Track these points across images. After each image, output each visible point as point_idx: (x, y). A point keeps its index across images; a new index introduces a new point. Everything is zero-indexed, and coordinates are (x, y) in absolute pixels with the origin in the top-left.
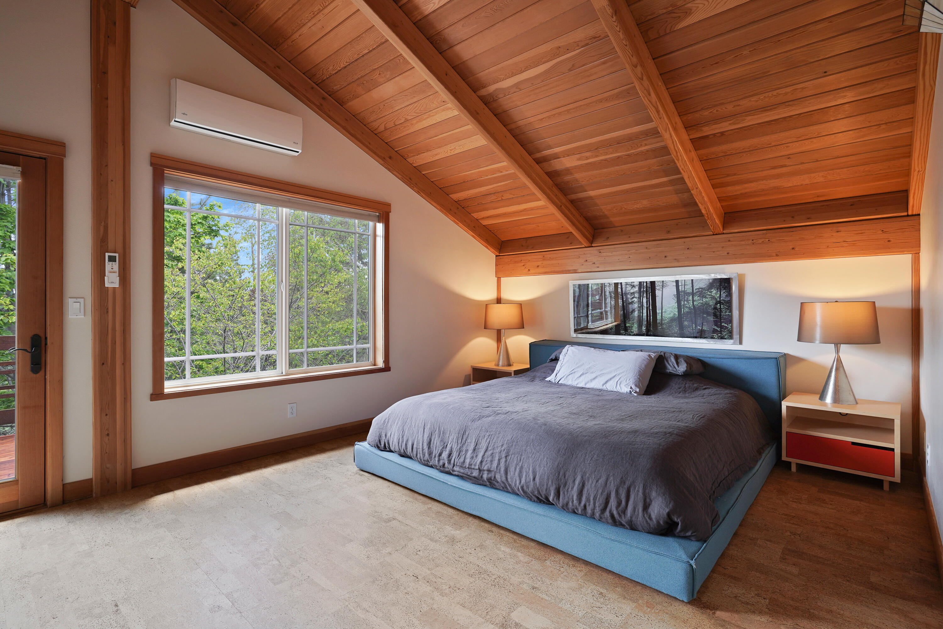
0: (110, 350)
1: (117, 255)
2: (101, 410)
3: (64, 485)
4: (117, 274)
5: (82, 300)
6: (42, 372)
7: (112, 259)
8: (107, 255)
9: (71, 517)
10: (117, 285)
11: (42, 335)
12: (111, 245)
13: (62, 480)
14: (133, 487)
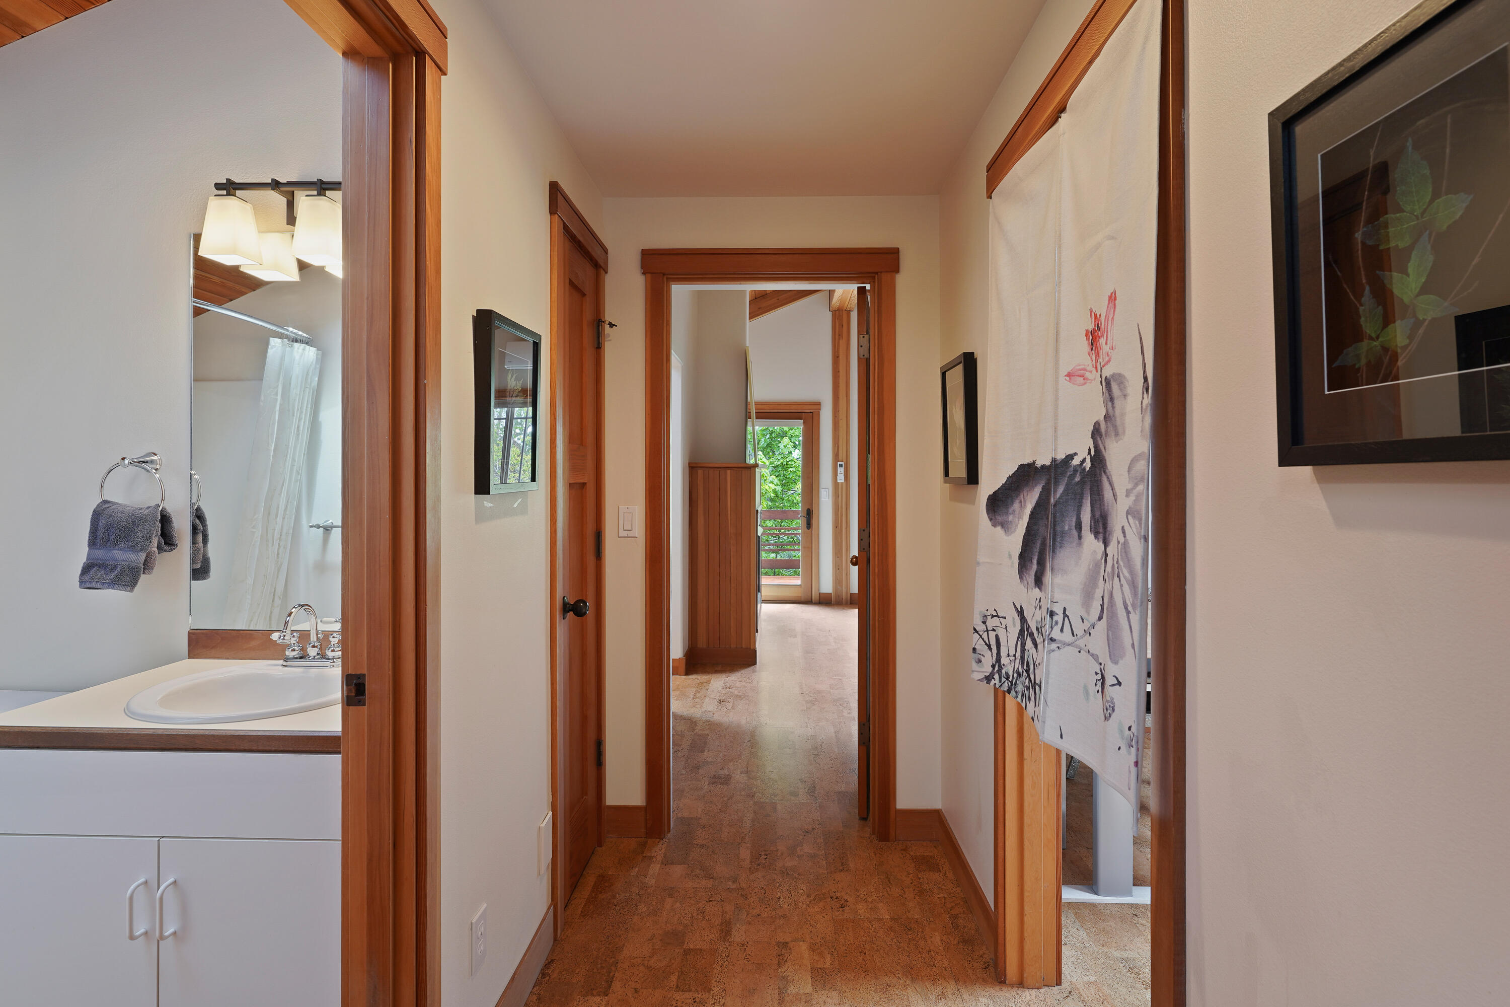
0: (840, 519)
1: (843, 463)
2: (836, 554)
3: (819, 593)
4: (843, 475)
5: (827, 490)
6: (811, 529)
7: (841, 466)
8: (838, 463)
9: (821, 608)
10: (843, 482)
11: (811, 509)
12: (840, 458)
13: (819, 590)
14: (851, 604)
